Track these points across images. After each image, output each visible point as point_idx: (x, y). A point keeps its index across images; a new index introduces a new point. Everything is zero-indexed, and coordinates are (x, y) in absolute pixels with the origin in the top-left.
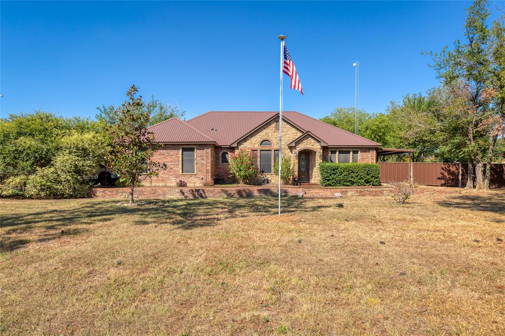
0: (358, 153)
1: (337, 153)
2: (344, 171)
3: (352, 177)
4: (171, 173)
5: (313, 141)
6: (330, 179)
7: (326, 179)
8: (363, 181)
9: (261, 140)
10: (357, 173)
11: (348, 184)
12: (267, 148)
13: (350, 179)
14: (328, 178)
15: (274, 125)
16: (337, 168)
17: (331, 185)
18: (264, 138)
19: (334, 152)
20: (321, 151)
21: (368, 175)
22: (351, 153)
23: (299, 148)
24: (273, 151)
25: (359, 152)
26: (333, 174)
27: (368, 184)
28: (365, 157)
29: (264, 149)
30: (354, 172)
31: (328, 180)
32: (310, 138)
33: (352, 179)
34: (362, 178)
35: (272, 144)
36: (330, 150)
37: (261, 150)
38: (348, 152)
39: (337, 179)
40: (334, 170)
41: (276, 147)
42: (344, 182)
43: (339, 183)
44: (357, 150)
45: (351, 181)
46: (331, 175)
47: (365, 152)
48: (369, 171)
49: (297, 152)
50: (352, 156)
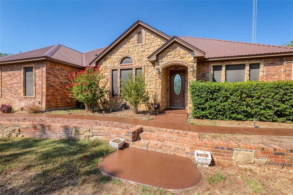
0: (259, 68)
1: (224, 69)
2: (231, 94)
3: (248, 105)
4: (16, 96)
5: (182, 51)
6: (206, 108)
7: (198, 108)
8: (271, 112)
9: (121, 57)
10: (259, 98)
11: (239, 116)
12: (127, 67)
13: (244, 108)
14: (202, 106)
15: (135, 37)
16: (219, 90)
17: (207, 118)
18: (125, 55)
19: (218, 68)
20: (195, 65)
21: (283, 102)
22: (247, 68)
23: (163, 63)
24: (134, 70)
25: (262, 66)
26: (211, 99)
27: (284, 119)
28: (273, 73)
29: (124, 67)
30: (252, 97)
31: (203, 109)
32: (178, 48)
33: (249, 109)
34: (270, 108)
35: (134, 61)
36: (212, 65)
37: (121, 70)
38: (242, 67)
39: (219, 107)
40: (212, 93)
41: (138, 65)
42: (233, 113)
43: (223, 115)
44: (258, 62)
45: (247, 112)
46: (207, 101)
47: (273, 64)
48: (286, 94)
49: (161, 69)
50: (248, 72)
